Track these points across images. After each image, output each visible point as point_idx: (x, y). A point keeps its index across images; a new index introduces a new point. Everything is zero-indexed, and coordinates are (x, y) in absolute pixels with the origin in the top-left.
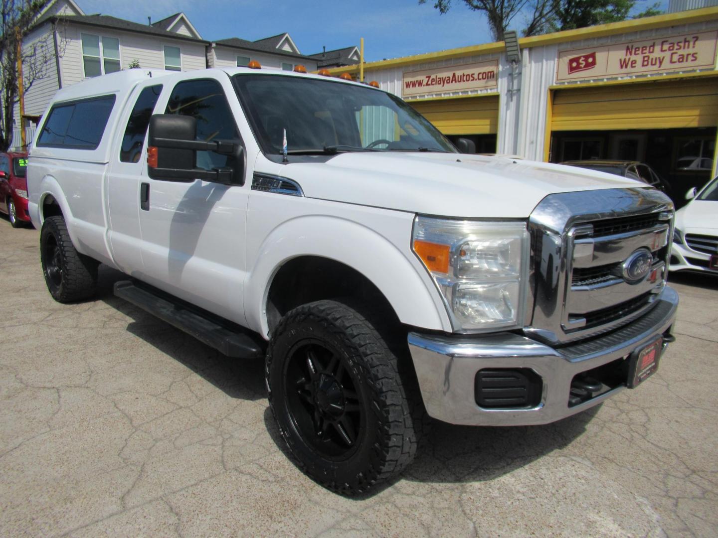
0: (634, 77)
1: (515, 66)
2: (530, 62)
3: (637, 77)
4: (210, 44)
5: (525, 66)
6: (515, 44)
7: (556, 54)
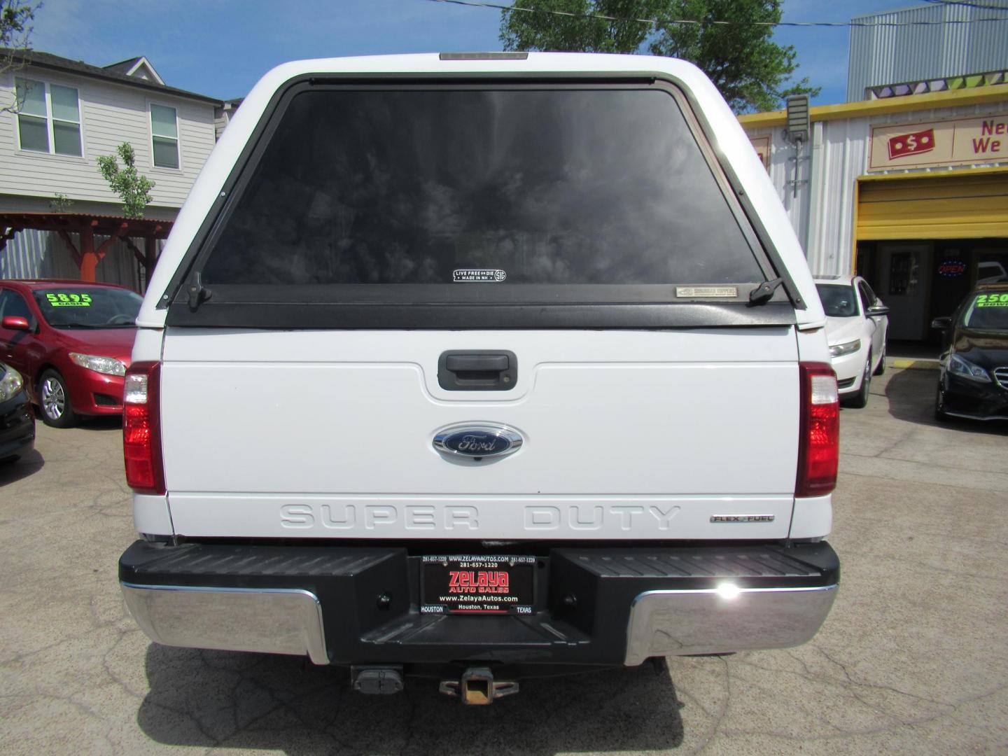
0: (997, 165)
1: (800, 146)
2: (825, 142)
3: (1001, 164)
4: (222, 103)
5: (818, 147)
6: (803, 115)
7: (868, 129)
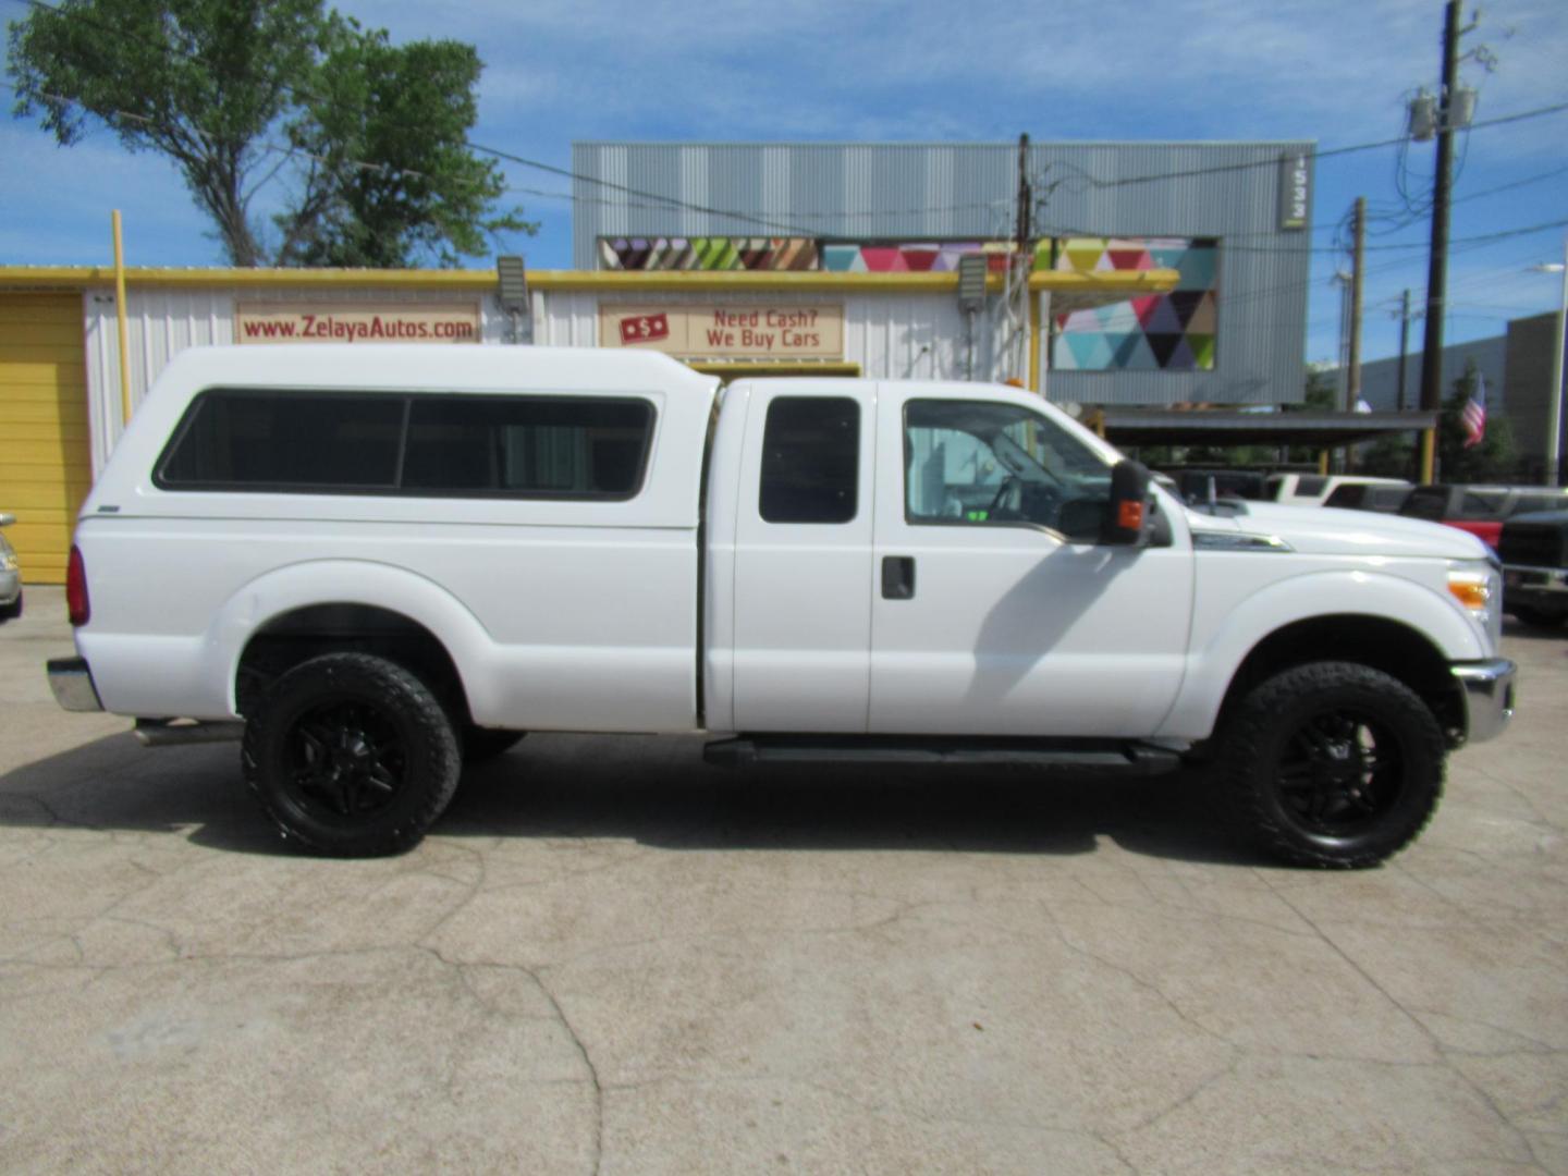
0: (732, 361)
1: (518, 318)
2: (547, 315)
3: (736, 360)
5: (539, 322)
6: (519, 280)
7: (596, 308)
